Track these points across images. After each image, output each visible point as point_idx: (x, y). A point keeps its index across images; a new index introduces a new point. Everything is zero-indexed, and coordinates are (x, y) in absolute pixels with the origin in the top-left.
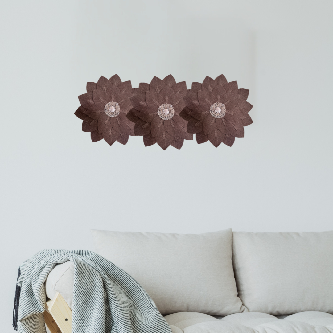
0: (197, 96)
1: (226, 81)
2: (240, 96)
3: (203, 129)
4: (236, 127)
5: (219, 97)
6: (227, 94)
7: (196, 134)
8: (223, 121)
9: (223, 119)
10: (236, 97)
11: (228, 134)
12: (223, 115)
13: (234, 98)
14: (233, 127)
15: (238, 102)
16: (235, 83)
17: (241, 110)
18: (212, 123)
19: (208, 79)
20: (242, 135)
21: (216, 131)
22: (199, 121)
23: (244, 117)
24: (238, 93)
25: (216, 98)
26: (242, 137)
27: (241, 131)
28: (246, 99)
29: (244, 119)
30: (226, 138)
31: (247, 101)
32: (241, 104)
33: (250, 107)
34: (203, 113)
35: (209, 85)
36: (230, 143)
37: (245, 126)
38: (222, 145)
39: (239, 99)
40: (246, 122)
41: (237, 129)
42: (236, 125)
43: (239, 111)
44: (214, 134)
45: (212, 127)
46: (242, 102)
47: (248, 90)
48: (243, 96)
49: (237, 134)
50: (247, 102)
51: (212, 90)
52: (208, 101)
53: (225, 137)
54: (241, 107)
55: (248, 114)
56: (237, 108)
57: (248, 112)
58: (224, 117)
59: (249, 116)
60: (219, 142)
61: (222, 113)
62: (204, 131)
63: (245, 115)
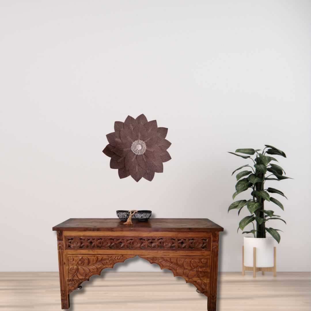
0: (119, 134)
1: (147, 120)
2: (159, 135)
3: (125, 165)
4: (156, 163)
5: (140, 135)
6: (147, 133)
7: (119, 170)
8: (144, 157)
9: (144, 156)
10: (155, 135)
11: (148, 170)
12: (144, 152)
13: (154, 136)
14: (153, 163)
15: (158, 140)
16: (155, 122)
17: (160, 147)
18: (133, 160)
19: (129, 119)
20: (161, 170)
21: (137, 167)
22: (121, 157)
23: (163, 154)
24: (158, 132)
25: (137, 136)
26: (161, 172)
27: (160, 167)
28: (165, 137)
29: (163, 155)
30: (146, 174)
31: (166, 138)
32: (160, 142)
33: (169, 144)
34: (125, 150)
35: (130, 124)
36: (150, 178)
37: (164, 162)
38: (143, 179)
39: (158, 137)
40: (165, 158)
41: (156, 165)
42: (156, 161)
43: (159, 148)
44: (135, 169)
45: (133, 163)
46: (161, 140)
47: (167, 129)
48: (162, 134)
49: (156, 170)
50: (166, 140)
51: (134, 129)
52: (129, 138)
53: (146, 172)
54: (160, 145)
55: (167, 151)
56: (157, 145)
57: (167, 149)
58: (144, 154)
59: (168, 153)
60: (140, 177)
61: (142, 150)
62: (126, 166)
63: (164, 152)
